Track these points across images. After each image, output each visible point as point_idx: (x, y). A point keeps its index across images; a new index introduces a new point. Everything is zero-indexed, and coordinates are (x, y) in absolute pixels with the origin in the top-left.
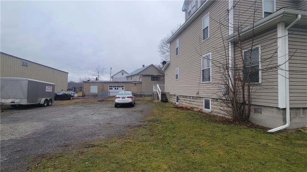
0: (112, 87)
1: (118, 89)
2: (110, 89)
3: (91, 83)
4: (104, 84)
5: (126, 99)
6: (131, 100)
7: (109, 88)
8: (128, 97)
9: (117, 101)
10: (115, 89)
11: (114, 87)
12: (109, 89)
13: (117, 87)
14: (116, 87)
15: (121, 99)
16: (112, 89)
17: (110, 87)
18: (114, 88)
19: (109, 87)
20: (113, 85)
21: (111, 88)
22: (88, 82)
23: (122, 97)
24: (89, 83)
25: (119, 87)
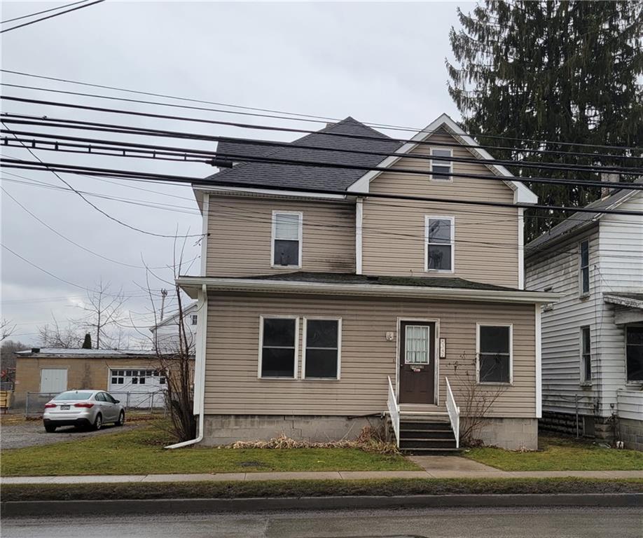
0: (121, 373)
1: (143, 381)
2: (114, 381)
3: (46, 361)
4: (91, 362)
5: (73, 409)
6: (87, 413)
7: (110, 377)
8: (77, 406)
9: (50, 414)
10: (135, 381)
11: (129, 374)
12: (110, 380)
13: (143, 373)
14: (135, 373)
15: (57, 409)
16: (121, 381)
17: (114, 373)
18: (128, 380)
19: (110, 373)
20: (128, 368)
21: (118, 377)
22: (35, 355)
23: (62, 406)
24: (38, 358)
25: (149, 373)
